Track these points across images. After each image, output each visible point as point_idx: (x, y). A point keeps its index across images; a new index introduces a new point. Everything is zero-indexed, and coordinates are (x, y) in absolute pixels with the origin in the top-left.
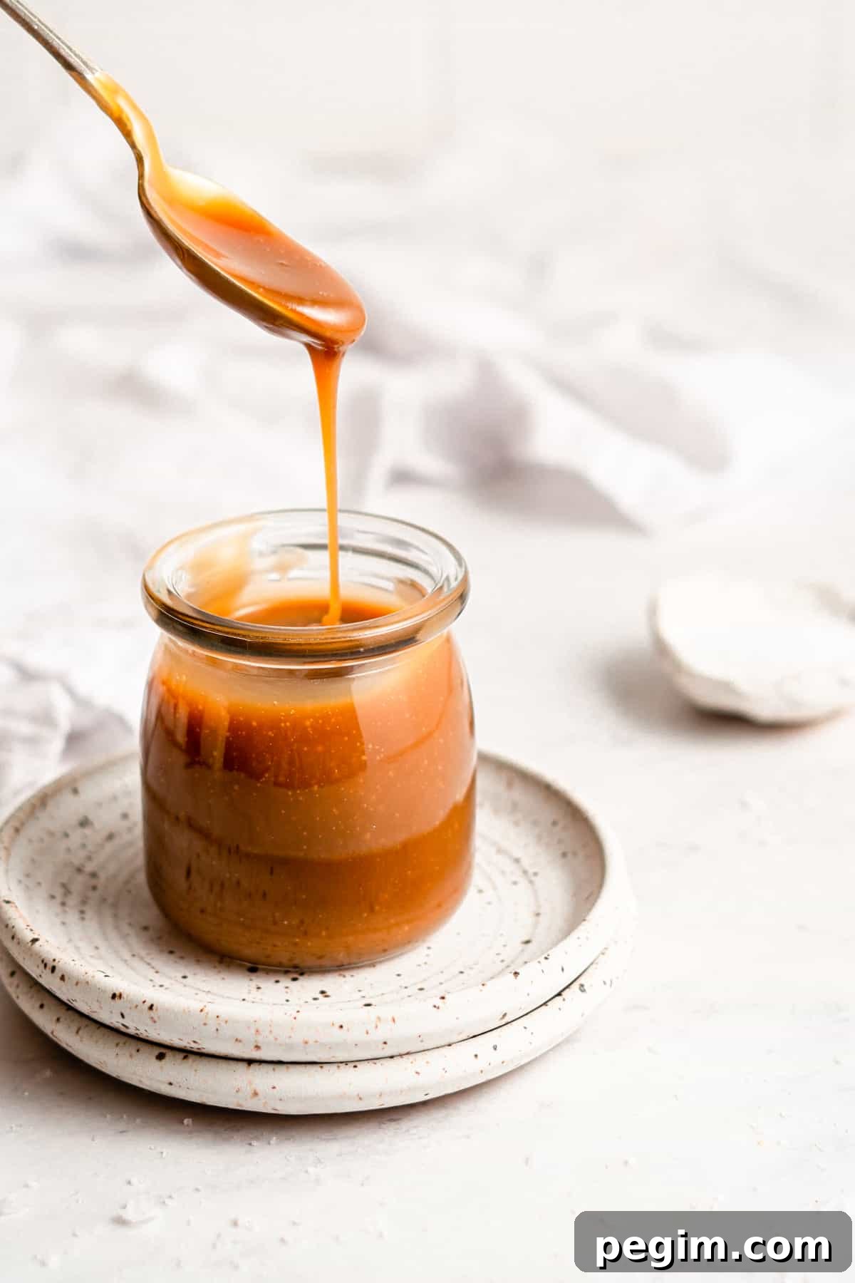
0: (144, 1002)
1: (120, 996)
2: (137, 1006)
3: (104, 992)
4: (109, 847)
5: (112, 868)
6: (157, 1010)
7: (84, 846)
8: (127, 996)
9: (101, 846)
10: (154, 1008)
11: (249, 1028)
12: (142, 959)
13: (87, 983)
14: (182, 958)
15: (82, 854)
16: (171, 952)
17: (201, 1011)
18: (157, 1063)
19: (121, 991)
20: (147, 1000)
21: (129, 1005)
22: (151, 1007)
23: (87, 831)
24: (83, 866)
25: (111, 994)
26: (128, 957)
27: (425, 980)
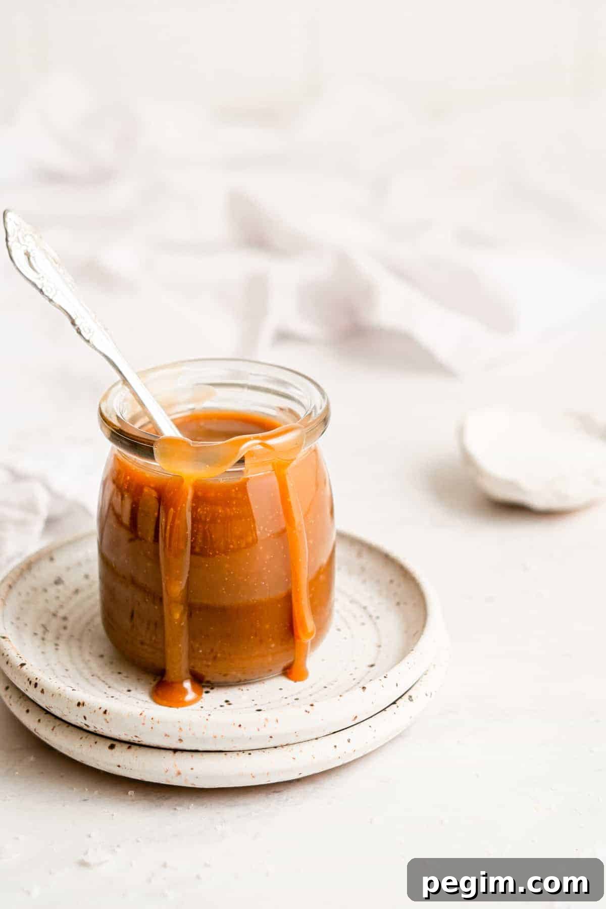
0: (100, 708)
1: (83, 704)
2: (95, 712)
3: (72, 701)
4: (76, 599)
5: (78, 614)
6: (109, 714)
7: (57, 598)
8: (88, 704)
9: (70, 598)
11: (174, 727)
12: (99, 678)
13: (60, 695)
14: (127, 677)
15: (56, 604)
17: (141, 714)
18: (109, 752)
19: (84, 700)
21: (89, 710)
22: (105, 712)
23: (60, 587)
24: (57, 612)
25: (77, 703)
26: (89, 676)
27: (299, 693)
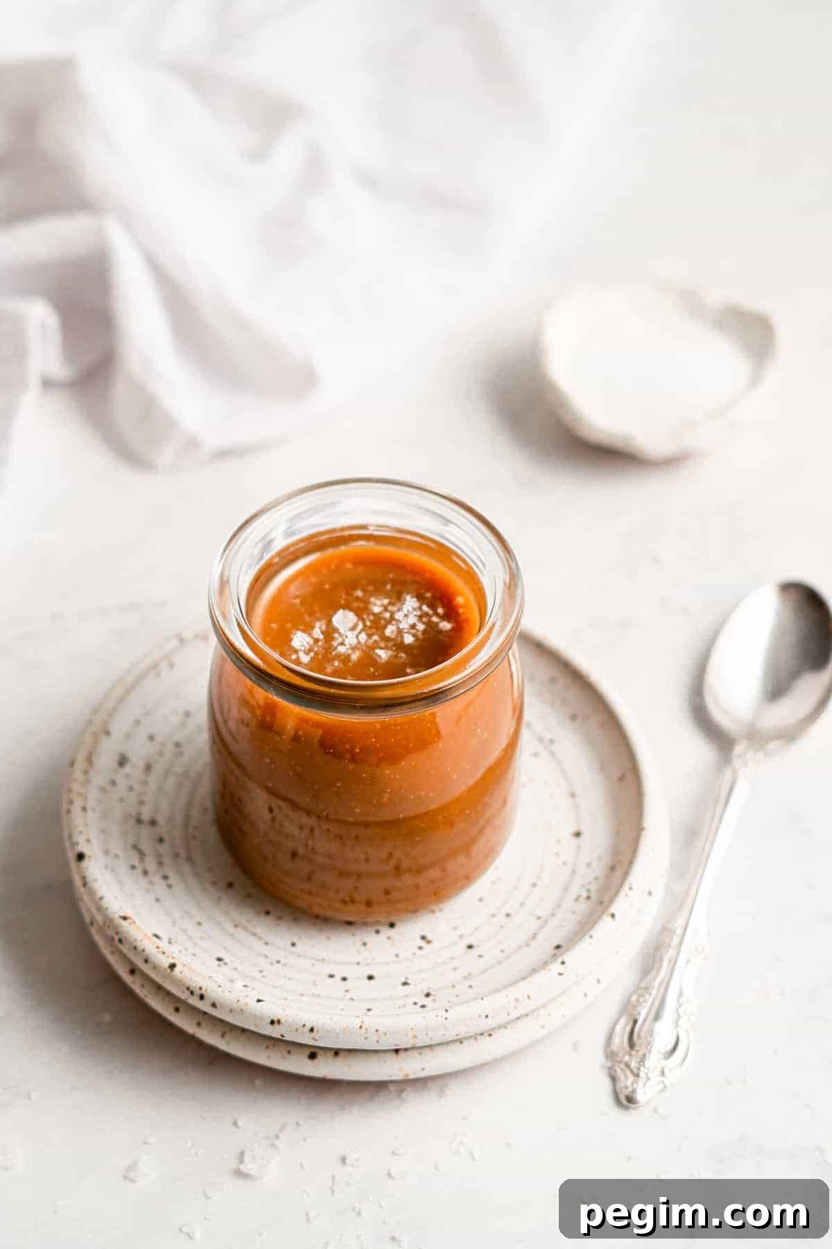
0: (304, 1026)
1: (279, 1022)
2: (297, 1030)
3: (261, 1018)
4: (153, 780)
5: (164, 805)
6: (317, 1032)
7: (131, 788)
8: (286, 1022)
9: (145, 783)
10: (315, 1030)
11: (407, 1035)
12: (245, 929)
13: (242, 1010)
14: (280, 918)
15: (132, 798)
16: (267, 913)
17: (361, 1027)
18: (310, 1062)
19: (280, 1017)
20: (307, 1023)
21: (289, 1029)
22: (312, 1030)
23: (127, 769)
24: (140, 814)
25: (269, 1021)
26: (231, 929)
27: (506, 902)
